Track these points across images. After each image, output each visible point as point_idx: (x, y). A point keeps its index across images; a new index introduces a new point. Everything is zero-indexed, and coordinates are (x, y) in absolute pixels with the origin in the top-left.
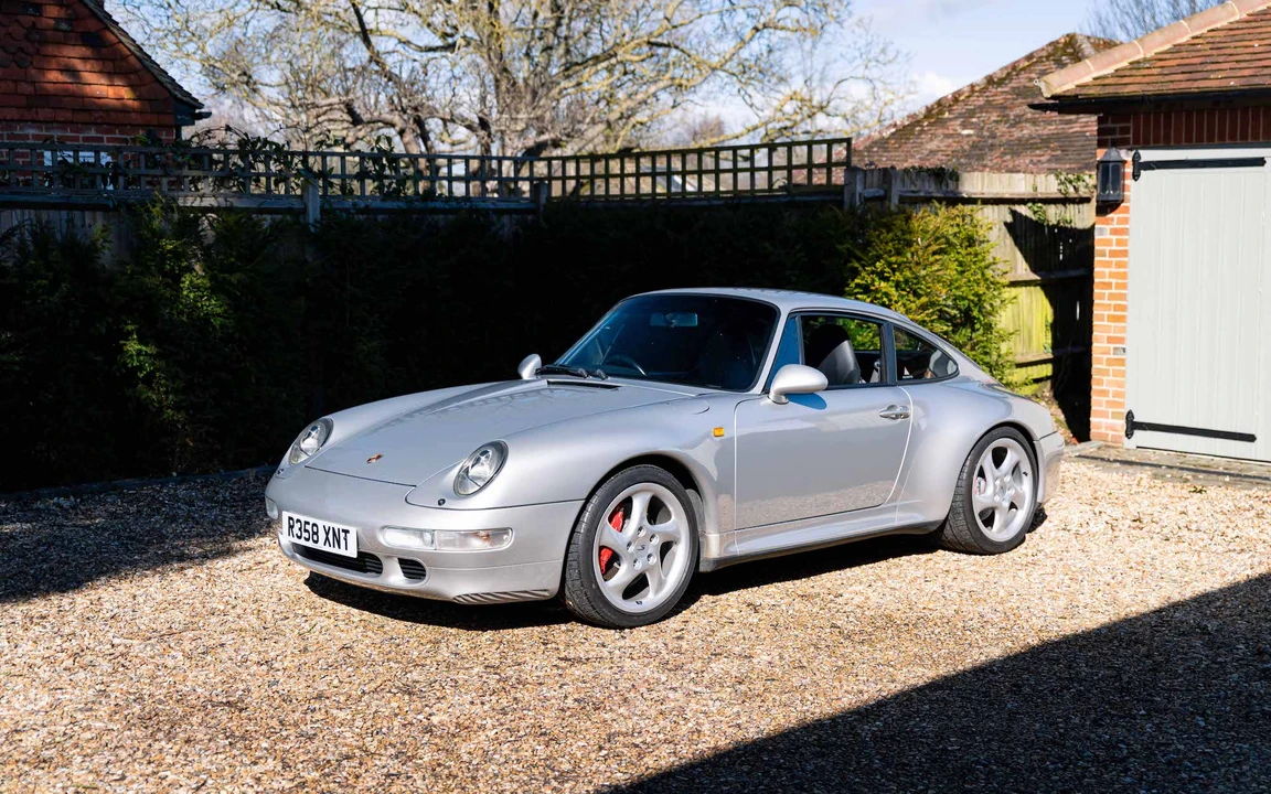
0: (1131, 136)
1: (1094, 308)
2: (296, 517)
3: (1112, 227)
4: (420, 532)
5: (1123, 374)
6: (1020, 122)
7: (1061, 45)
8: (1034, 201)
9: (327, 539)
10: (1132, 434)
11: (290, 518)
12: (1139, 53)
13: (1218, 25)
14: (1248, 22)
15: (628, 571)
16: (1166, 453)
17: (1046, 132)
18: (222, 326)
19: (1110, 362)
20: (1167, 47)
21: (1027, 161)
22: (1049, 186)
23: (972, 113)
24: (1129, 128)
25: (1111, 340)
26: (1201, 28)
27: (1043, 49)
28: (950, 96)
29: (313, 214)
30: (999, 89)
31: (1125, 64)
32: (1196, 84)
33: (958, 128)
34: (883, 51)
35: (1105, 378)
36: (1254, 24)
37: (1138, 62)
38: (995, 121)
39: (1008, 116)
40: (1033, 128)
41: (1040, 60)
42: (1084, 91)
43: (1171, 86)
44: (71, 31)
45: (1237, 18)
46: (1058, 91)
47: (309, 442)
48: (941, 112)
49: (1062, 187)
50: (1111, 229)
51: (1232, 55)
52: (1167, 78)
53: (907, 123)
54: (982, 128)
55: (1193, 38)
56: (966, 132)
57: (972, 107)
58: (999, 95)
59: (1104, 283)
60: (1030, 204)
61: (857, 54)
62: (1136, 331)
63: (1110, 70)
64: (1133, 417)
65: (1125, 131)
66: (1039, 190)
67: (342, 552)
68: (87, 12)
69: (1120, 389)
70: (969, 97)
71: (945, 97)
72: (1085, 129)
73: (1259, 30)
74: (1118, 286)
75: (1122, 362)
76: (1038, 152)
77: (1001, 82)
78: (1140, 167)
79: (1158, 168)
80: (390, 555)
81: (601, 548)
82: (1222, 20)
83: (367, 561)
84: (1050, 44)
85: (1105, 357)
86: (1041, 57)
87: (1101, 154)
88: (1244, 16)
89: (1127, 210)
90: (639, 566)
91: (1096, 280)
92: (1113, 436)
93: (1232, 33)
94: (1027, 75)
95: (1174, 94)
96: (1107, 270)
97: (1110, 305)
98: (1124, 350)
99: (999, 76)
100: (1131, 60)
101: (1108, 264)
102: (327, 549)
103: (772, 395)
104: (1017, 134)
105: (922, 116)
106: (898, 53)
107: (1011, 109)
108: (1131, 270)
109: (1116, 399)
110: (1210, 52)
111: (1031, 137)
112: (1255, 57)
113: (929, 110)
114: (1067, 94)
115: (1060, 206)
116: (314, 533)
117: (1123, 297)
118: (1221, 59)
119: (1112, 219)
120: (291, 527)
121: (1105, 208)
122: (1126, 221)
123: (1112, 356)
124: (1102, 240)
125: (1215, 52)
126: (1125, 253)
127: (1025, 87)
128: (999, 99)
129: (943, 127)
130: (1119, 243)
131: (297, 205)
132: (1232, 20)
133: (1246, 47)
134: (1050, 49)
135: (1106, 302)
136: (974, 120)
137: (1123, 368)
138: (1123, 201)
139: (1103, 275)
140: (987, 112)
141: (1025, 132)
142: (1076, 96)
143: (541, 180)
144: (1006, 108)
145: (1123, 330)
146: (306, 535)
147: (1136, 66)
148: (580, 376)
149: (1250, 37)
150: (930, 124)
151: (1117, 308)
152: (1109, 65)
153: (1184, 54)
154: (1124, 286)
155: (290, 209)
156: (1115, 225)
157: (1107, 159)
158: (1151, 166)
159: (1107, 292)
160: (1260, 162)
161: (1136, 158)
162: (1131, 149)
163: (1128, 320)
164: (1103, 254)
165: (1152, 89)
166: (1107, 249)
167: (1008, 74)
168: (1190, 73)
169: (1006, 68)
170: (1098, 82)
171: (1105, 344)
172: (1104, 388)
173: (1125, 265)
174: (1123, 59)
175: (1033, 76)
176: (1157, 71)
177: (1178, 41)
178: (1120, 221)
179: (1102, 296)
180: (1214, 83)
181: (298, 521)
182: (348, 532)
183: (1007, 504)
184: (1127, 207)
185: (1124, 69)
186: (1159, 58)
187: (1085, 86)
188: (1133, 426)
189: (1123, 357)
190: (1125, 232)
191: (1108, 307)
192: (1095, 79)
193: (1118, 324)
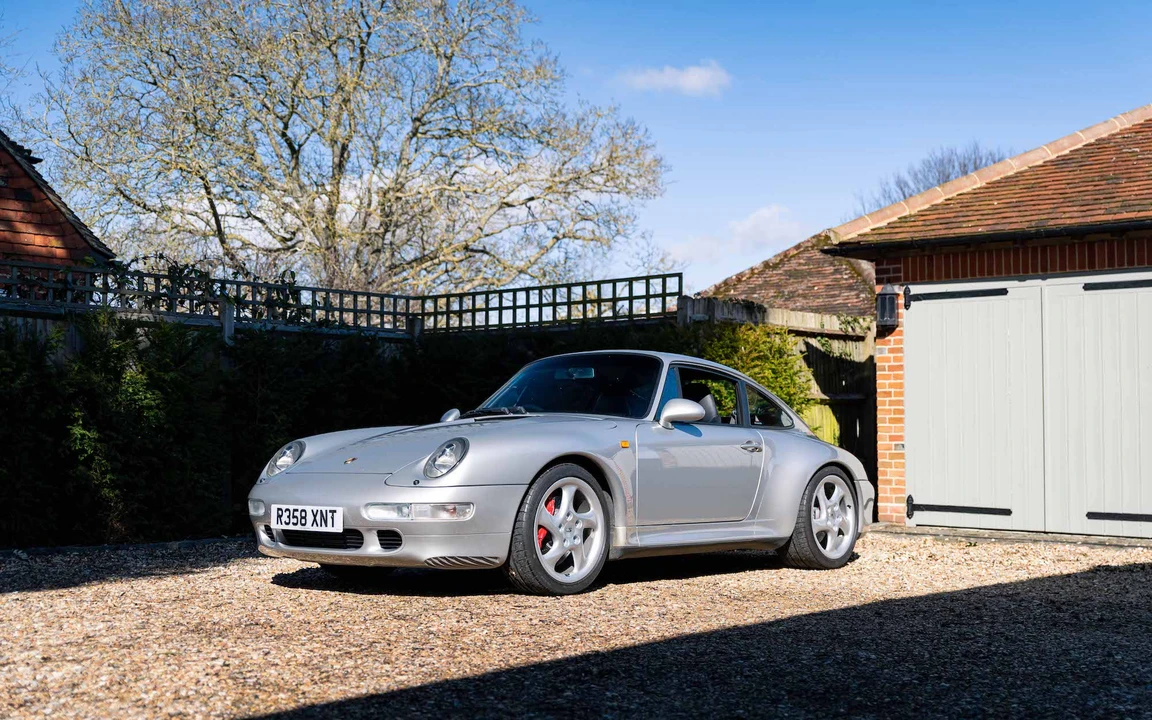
0: (902, 274)
1: (878, 413)
2: (284, 507)
3: (889, 347)
4: (399, 507)
5: (903, 465)
6: (793, 297)
8: (822, 335)
9: (315, 520)
10: (912, 514)
11: (279, 509)
12: (905, 211)
13: (965, 191)
14: (987, 188)
15: (559, 547)
16: (940, 529)
19: (893, 456)
20: (926, 207)
22: (833, 324)
24: (900, 268)
25: (892, 438)
26: (951, 193)
27: (808, 241)
28: (734, 277)
29: (228, 331)
30: (774, 272)
31: (895, 219)
32: (952, 231)
34: (662, 260)
35: (888, 470)
36: (992, 190)
37: (905, 217)
40: (804, 301)
41: (806, 250)
42: (865, 239)
43: (933, 233)
44: (6, 187)
45: (979, 186)
46: (845, 238)
47: (285, 460)
48: (727, 290)
49: (843, 326)
50: (889, 349)
51: (976, 211)
52: (929, 228)
55: (946, 200)
57: (753, 286)
58: (774, 276)
59: (885, 392)
60: (819, 338)
61: (641, 263)
62: (911, 431)
63: (884, 223)
64: (913, 500)
65: (897, 270)
66: (825, 327)
67: (329, 529)
68: (21, 172)
69: (901, 478)
70: (750, 278)
73: (996, 193)
74: (897, 394)
75: (902, 456)
77: (775, 266)
78: (910, 299)
79: (925, 299)
80: (370, 527)
81: (540, 527)
82: (966, 187)
83: (351, 537)
84: (814, 237)
85: (888, 452)
86: (807, 247)
87: (878, 289)
88: (984, 184)
89: (901, 333)
90: (567, 544)
91: (878, 390)
92: (897, 517)
93: (976, 196)
94: (796, 261)
95: (934, 238)
96: (887, 382)
97: (890, 410)
98: (903, 446)
99: (774, 261)
100: (899, 216)
101: (887, 377)
102: (315, 529)
103: (662, 421)
106: (675, 262)
107: (786, 286)
108: (906, 382)
109: (898, 487)
110: (960, 209)
112: (996, 211)
114: (852, 241)
115: (842, 342)
116: (302, 518)
117: (900, 403)
118: (969, 213)
120: (279, 516)
121: (885, 331)
122: (900, 342)
123: (893, 451)
124: (882, 358)
125: (964, 209)
126: (901, 368)
127: (795, 270)
128: (775, 279)
130: (896, 359)
131: (216, 324)
132: (975, 187)
133: (988, 205)
134: (814, 241)
135: (887, 407)
137: (903, 461)
138: (897, 326)
139: (884, 386)
140: (765, 289)
142: (859, 243)
143: (415, 315)
144: (781, 286)
145: (902, 429)
146: (295, 521)
147: (903, 220)
148: (504, 413)
149: (991, 198)
151: (896, 412)
152: (883, 219)
153: (941, 211)
154: (901, 394)
155: (209, 327)
156: (892, 346)
157: (884, 292)
158: (919, 298)
159: (888, 399)
160: (1004, 292)
161: (907, 292)
162: (902, 285)
163: (906, 421)
164: (883, 369)
165: (918, 236)
166: (887, 364)
167: (781, 260)
168: (946, 223)
169: (779, 255)
170: (875, 232)
171: (888, 442)
172: (888, 478)
173: (900, 377)
174: (892, 216)
175: (802, 261)
176: (920, 223)
177: (936, 202)
178: (896, 342)
179: (884, 403)
180: (966, 229)
181: (287, 510)
182: (335, 511)
183: (836, 529)
184: (901, 331)
185: (894, 223)
186: (921, 214)
187: (865, 235)
188: (913, 508)
189: (903, 451)
190: (900, 350)
191: (889, 412)
192: (873, 230)
193: (897, 425)
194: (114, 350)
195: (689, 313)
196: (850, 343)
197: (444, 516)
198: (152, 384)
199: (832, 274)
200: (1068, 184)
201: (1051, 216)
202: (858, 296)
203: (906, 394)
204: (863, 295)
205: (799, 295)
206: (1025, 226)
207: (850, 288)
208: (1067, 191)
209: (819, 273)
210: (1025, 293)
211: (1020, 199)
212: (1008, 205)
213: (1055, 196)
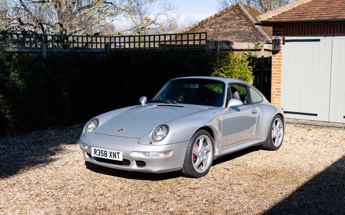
0: (282, 33)
1: (272, 80)
2: (97, 149)
3: (276, 58)
5: (280, 98)
7: (235, 6)
8: (249, 50)
9: (111, 155)
11: (95, 149)
12: (284, 10)
13: (304, 3)
14: (312, 2)
15: (199, 161)
16: (292, 119)
17: (234, 30)
18: (23, 88)
19: (276, 95)
20: (291, 8)
21: (230, 39)
22: (252, 46)
23: (212, 25)
24: (282, 30)
25: (276, 89)
26: (299, 4)
27: (230, 7)
28: (205, 20)
30: (219, 18)
31: (280, 13)
32: (302, 19)
33: (208, 29)
34: (170, 6)
35: (275, 99)
36: (314, 3)
37: (284, 12)
38: (219, 27)
39: (222, 26)
40: (230, 29)
41: (229, 10)
42: (270, 20)
43: (295, 19)
46: (263, 20)
48: (203, 24)
49: (255, 46)
51: (310, 11)
52: (293, 17)
53: (193, 27)
54: (215, 29)
55: (298, 6)
56: (211, 30)
57: (211, 23)
58: (219, 20)
59: (274, 73)
61: (163, 7)
62: (283, 86)
63: (276, 14)
65: (281, 31)
66: (250, 47)
67: (117, 159)
69: (279, 102)
70: (210, 20)
71: (204, 20)
72: (245, 30)
73: (316, 4)
74: (278, 74)
75: (280, 95)
76: (232, 36)
77: (219, 16)
78: (285, 41)
79: (290, 42)
80: (133, 159)
81: (193, 154)
82: (305, 1)
83: (126, 162)
85: (275, 93)
86: (229, 9)
87: (274, 38)
89: (281, 53)
90: (201, 159)
91: (272, 72)
93: (309, 5)
94: (226, 14)
95: (296, 21)
96: (275, 70)
97: (276, 79)
98: (280, 92)
99: (218, 14)
100: (282, 12)
101: (276, 68)
102: (111, 158)
103: (228, 108)
104: (225, 31)
105: (197, 25)
106: (174, 7)
107: (223, 24)
108: (282, 70)
109: (278, 105)
110: (304, 10)
111: (230, 32)
112: (318, 12)
113: (199, 24)
114: (266, 21)
115: (254, 52)
116: (105, 154)
117: (280, 77)
118: (308, 12)
119: (277, 55)
120: (95, 152)
121: (275, 52)
122: (281, 56)
123: (277, 93)
124: (274, 61)
125: (305, 10)
126: (280, 65)
127: (226, 18)
128: (219, 21)
129: (204, 29)
130: (279, 62)
132: (308, 1)
133: (314, 9)
135: (275, 78)
136: (213, 27)
137: (280, 96)
138: (280, 51)
139: (274, 71)
140: (216, 24)
141: (228, 30)
142: (268, 21)
143: (108, 43)
144: (221, 23)
145: (280, 86)
146: (102, 154)
147: (284, 13)
148: (168, 103)
149: (314, 6)
150: (200, 28)
151: (278, 80)
152: (276, 13)
153: (297, 10)
154: (280, 74)
155: (38, 52)
156: (278, 57)
158: (288, 41)
160: (319, 40)
161: (283, 39)
162: (282, 36)
163: (281, 83)
164: (274, 65)
165: (290, 20)
166: (275, 64)
167: (221, 14)
168: (300, 16)
169: (220, 12)
170: (274, 18)
171: (275, 90)
172: (274, 102)
173: (281, 68)
174: (280, 11)
175: (228, 15)
176: (290, 15)
177: (294, 7)
178: (279, 56)
179: (274, 77)
180: (307, 19)
181: (98, 150)
182: (119, 153)
183: (278, 136)
184: (281, 52)
185: (280, 14)
186: (290, 11)
187: (270, 19)
189: (280, 93)
190: (280, 59)
191: (276, 80)
192: (273, 17)
193: (278, 84)
194: (7, 65)
195: (210, 47)
196: (257, 52)
197: (162, 155)
198: (21, 77)
199: (239, 19)
201: (338, 15)
202: (248, 28)
203: (282, 74)
204: (250, 28)
205: (228, 27)
206: (329, 18)
207: (245, 25)
208: (342, 5)
209: (234, 19)
210: (326, 41)
211: (326, 7)
212: (321, 9)
213: (338, 7)
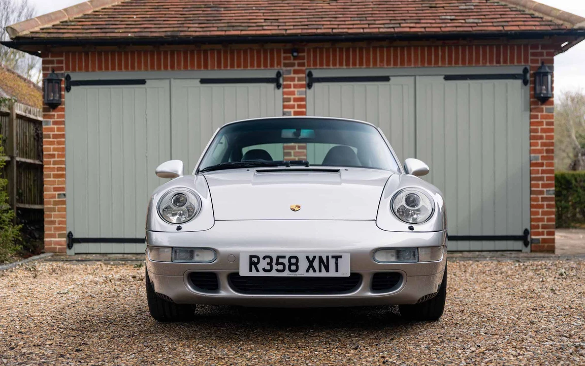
0: (64, 65)
1: (44, 170)
3: (53, 120)
5: (65, 210)
10: (72, 246)
12: (65, 17)
13: (107, 6)
16: (94, 255)
19: (56, 203)
20: (80, 15)
24: (62, 61)
26: (97, 7)
31: (57, 22)
32: (108, 35)
35: (53, 213)
37: (66, 22)
42: (37, 35)
43: (93, 35)
45: (116, 4)
46: (22, 34)
50: (53, 122)
51: (121, 21)
52: (88, 31)
55: (94, 12)
59: (49, 155)
62: (71, 184)
63: (49, 25)
64: (72, 235)
65: (60, 62)
69: (63, 219)
73: (133, 10)
74: (59, 156)
75: (64, 203)
78: (70, 84)
79: (82, 84)
85: (52, 200)
88: (120, 3)
89: (63, 110)
91: (44, 153)
92: (59, 248)
95: (96, 39)
96: (52, 147)
98: (65, 195)
100: (61, 20)
101: (52, 143)
108: (67, 146)
109: (61, 226)
110: (108, 19)
112: (137, 23)
114: (26, 36)
117: (63, 162)
118: (118, 23)
119: (54, 115)
121: (50, 107)
122: (63, 116)
123: (57, 199)
124: (48, 128)
125: (111, 19)
126: (63, 136)
130: (59, 130)
132: (114, 4)
133: (129, 18)
135: (52, 166)
137: (64, 206)
138: (60, 104)
139: (49, 149)
142: (32, 38)
145: (64, 183)
147: (65, 24)
149: (129, 13)
151: (59, 169)
152: (49, 22)
153: (93, 20)
154: (64, 156)
156: (56, 119)
157: (50, 78)
158: (77, 83)
159: (52, 160)
160: (142, 82)
161: (67, 78)
162: (64, 73)
163: (67, 176)
164: (48, 137)
165: (81, 36)
166: (51, 133)
168: (101, 29)
170: (45, 31)
171: (52, 193)
172: (52, 219)
173: (63, 143)
176: (80, 27)
177: (87, 13)
178: (59, 116)
179: (49, 163)
180: (118, 34)
184: (64, 108)
185: (58, 25)
186: (78, 20)
187: (37, 33)
188: (72, 241)
189: (65, 199)
190: (63, 123)
191: (53, 169)
192: (42, 29)
193: (60, 179)
200: (184, 8)
201: (180, 29)
203: (67, 156)
206: (163, 34)
211: (152, 16)
212: (144, 19)
213: (177, 16)
